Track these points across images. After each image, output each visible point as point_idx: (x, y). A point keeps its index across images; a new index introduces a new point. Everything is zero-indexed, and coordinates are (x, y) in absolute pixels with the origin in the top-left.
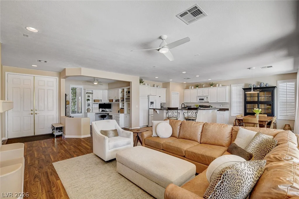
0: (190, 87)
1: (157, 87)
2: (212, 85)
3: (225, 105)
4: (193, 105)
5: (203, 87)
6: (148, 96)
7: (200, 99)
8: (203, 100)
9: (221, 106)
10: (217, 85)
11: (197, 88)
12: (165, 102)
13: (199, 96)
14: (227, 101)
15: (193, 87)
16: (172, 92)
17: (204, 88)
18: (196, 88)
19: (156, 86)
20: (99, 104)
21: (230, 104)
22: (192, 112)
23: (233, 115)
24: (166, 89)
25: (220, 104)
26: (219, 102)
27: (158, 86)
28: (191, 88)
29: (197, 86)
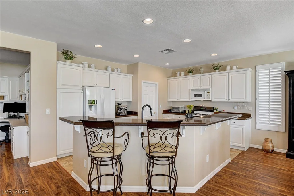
0: (178, 73)
1: (113, 70)
2: (217, 67)
3: (243, 106)
4: (183, 106)
5: (200, 73)
6: (84, 87)
7: (195, 96)
8: (202, 97)
9: (236, 108)
10: (228, 68)
11: (191, 74)
12: (131, 101)
13: (192, 90)
14: (249, 100)
15: (183, 74)
16: (143, 81)
17: (203, 73)
18: (189, 75)
19: (109, 69)
20: (5, 103)
21: (254, 104)
22: (161, 134)
23: (259, 126)
24: (132, 75)
25: (234, 103)
26: (231, 100)
27: (116, 70)
28: (180, 76)
29: (190, 71)
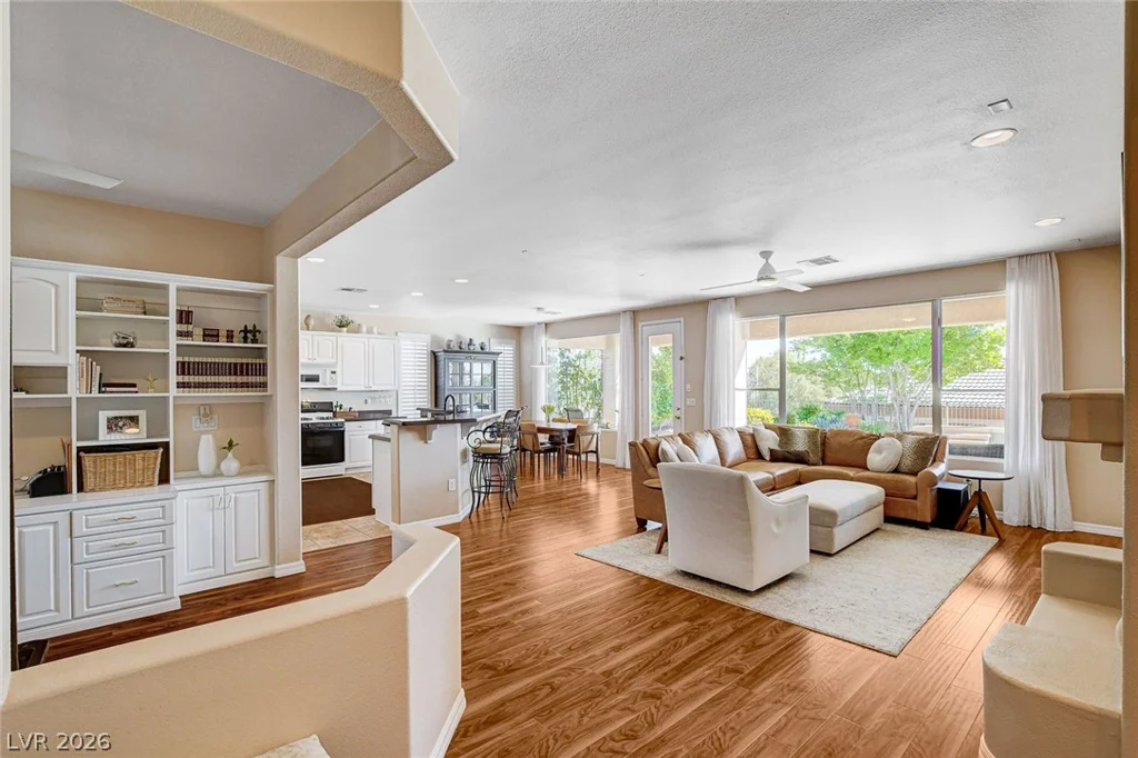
2: (344, 323)
7: (305, 379)
8: (318, 381)
10: (364, 328)
21: (395, 393)
